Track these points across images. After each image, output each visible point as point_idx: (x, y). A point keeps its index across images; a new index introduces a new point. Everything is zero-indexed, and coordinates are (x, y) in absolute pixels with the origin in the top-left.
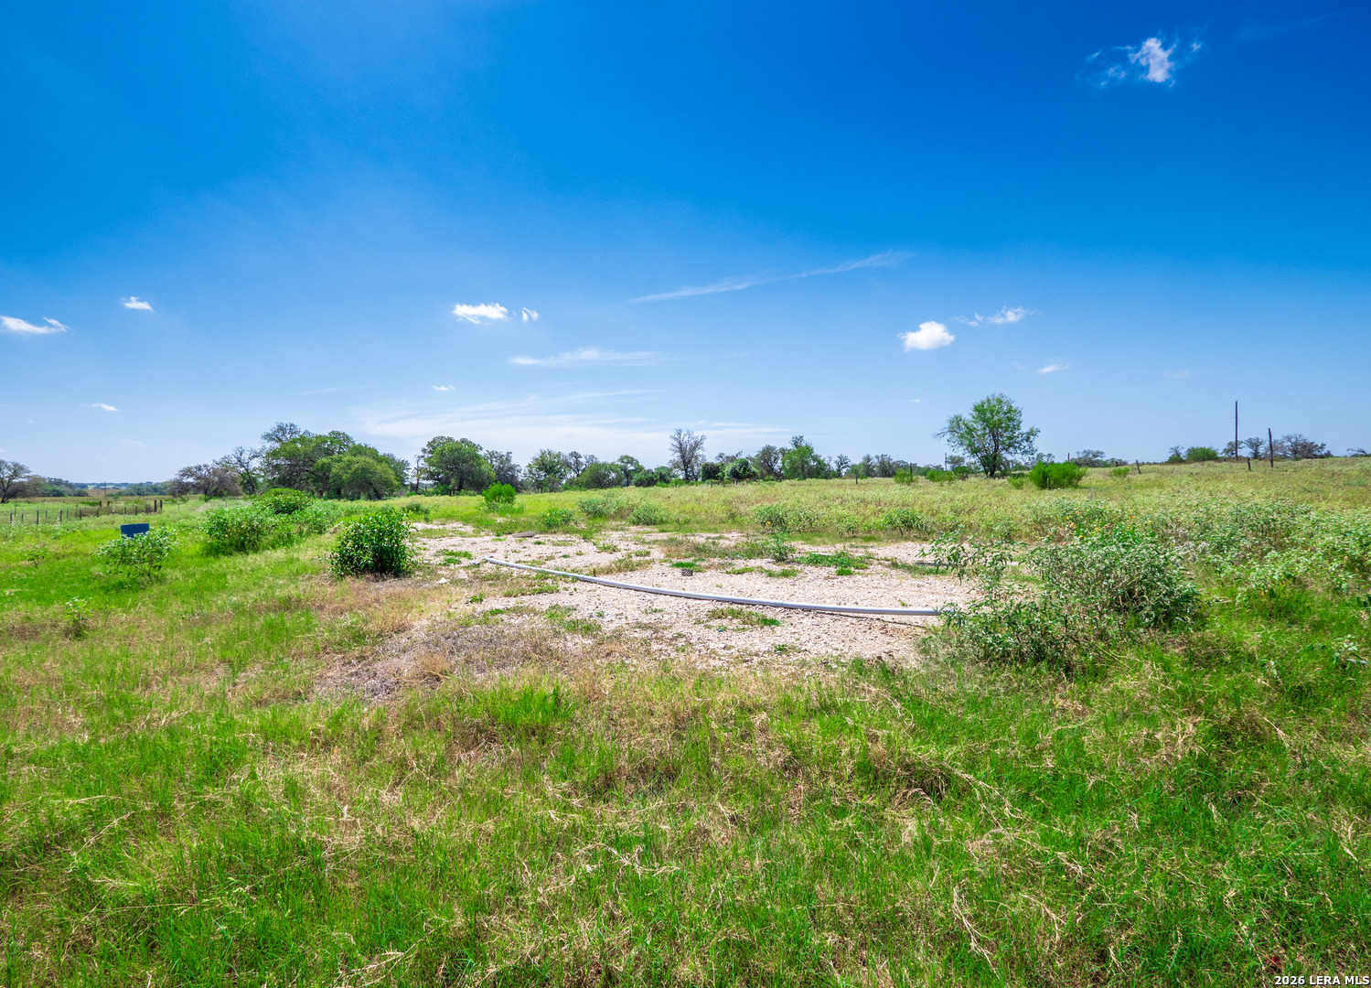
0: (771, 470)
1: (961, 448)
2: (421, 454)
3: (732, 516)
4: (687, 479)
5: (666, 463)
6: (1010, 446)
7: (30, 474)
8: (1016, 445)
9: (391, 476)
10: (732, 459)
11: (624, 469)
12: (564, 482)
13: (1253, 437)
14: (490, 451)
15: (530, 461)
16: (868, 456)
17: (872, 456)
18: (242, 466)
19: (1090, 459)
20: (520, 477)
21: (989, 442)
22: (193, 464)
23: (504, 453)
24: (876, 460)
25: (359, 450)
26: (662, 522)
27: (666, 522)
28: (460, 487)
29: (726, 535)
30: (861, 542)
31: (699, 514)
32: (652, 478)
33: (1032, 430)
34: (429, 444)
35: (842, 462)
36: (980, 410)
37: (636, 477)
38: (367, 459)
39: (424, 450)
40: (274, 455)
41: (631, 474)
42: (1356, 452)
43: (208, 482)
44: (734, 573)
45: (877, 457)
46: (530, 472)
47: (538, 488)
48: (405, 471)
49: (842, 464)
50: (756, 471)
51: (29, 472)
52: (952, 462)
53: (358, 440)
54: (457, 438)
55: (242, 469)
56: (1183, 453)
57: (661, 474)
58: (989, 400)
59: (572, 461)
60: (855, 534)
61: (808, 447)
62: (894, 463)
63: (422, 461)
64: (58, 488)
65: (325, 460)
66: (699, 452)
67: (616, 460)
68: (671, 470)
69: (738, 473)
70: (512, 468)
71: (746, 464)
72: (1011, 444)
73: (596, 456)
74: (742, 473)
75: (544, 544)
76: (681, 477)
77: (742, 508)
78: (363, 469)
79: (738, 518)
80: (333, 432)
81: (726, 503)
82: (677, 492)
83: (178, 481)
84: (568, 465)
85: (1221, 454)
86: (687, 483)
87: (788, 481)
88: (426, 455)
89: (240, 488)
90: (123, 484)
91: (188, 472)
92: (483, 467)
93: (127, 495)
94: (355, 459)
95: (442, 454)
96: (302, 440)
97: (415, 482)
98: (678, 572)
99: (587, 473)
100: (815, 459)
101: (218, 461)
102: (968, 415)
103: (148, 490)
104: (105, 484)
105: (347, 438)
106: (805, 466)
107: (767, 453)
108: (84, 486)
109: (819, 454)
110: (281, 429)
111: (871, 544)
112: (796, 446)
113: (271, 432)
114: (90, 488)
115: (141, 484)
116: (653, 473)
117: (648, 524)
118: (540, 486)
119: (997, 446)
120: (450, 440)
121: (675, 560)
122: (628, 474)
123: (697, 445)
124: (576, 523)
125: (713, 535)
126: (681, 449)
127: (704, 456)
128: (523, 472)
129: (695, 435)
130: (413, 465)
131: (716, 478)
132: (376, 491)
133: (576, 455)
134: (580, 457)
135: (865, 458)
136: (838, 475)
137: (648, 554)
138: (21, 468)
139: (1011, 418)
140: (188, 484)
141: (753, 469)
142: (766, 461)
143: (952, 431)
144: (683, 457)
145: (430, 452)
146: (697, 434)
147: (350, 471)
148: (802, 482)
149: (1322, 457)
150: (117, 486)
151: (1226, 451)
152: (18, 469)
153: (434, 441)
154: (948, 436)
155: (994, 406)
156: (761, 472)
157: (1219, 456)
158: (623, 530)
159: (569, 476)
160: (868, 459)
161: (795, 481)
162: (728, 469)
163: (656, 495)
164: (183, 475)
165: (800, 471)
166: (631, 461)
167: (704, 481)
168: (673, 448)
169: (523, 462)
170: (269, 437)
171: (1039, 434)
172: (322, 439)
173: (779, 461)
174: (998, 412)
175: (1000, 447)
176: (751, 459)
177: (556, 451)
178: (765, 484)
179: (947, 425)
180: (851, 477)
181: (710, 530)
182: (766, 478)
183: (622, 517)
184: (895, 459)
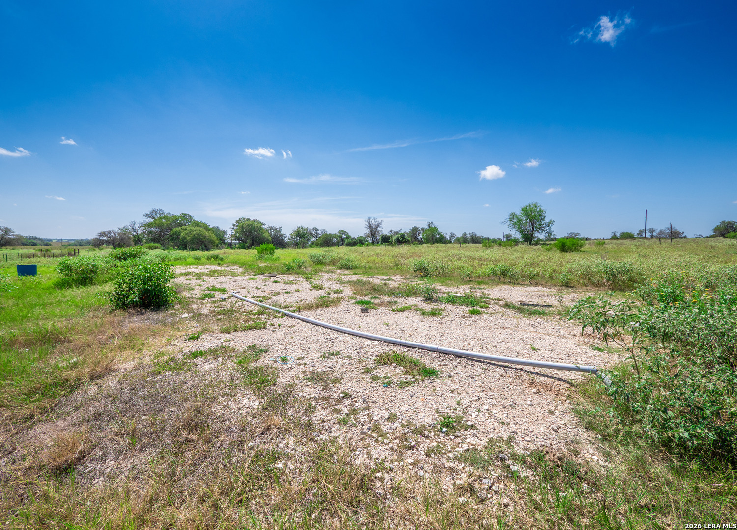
0: (416, 239)
1: (515, 230)
2: (233, 227)
3: (397, 265)
4: (373, 243)
5: (362, 235)
6: (540, 229)
7: (15, 234)
8: (543, 228)
9: (214, 238)
10: (397, 233)
11: (341, 237)
12: (309, 243)
13: (651, 228)
14: (270, 226)
15: (292, 232)
16: (465, 233)
17: (467, 233)
18: (134, 231)
19: (573, 237)
20: (286, 240)
21: (528, 227)
22: (106, 230)
23: (278, 227)
24: (469, 235)
25: (197, 224)
26: (356, 268)
27: (358, 268)
28: (252, 245)
29: (392, 278)
30: (476, 285)
31: (378, 263)
32: (355, 242)
33: (551, 221)
34: (237, 222)
35: (452, 235)
36: (525, 211)
37: (347, 241)
38: (201, 229)
39: (234, 225)
40: (149, 226)
41: (344, 240)
42: (698, 236)
43: (114, 239)
44: (398, 311)
45: (470, 234)
46: (292, 238)
47: (296, 246)
48: (225, 236)
49: (452, 237)
50: (409, 239)
51: (14, 232)
52: (506, 237)
53: (197, 218)
54: (252, 219)
55: (135, 233)
56: (618, 235)
57: (360, 240)
58: (530, 205)
59: (314, 232)
60: (471, 279)
61: (435, 228)
62: (478, 237)
63: (233, 231)
64: (34, 241)
65: (178, 229)
66: (379, 229)
67: (337, 232)
68: (365, 238)
69: (400, 240)
70: (282, 235)
71: (404, 235)
72: (540, 228)
73: (326, 230)
74: (402, 240)
75: (279, 282)
76: (370, 242)
77: (402, 260)
78: (198, 234)
79: (400, 267)
80: (182, 214)
81: (394, 257)
82: (367, 250)
83: (98, 239)
84: (312, 234)
85: (636, 235)
86: (373, 245)
87: (426, 245)
88: (235, 228)
89: (132, 243)
90: (72, 240)
91: (103, 234)
92: (265, 234)
93: (73, 246)
94: (194, 229)
95: (242, 228)
96: (165, 218)
97: (230, 242)
98: (358, 308)
99: (321, 239)
100: (439, 234)
101: (121, 228)
102: (518, 213)
103: (85, 243)
104: (61, 240)
105: (191, 217)
106: (434, 237)
107: (415, 230)
108: (51, 240)
109: (441, 231)
110: (155, 211)
111: (483, 286)
112: (430, 227)
113: (149, 213)
114: (54, 241)
115: (82, 240)
116: (355, 239)
117: (348, 269)
118: (296, 245)
119: (533, 229)
120: (248, 220)
121: (359, 298)
122: (343, 240)
123: (379, 225)
124: (306, 268)
125: (385, 278)
126: (370, 227)
127: (382, 231)
128: (288, 237)
129: (378, 220)
130: (229, 233)
131: (388, 243)
132: (206, 246)
133: (316, 229)
134: (318, 230)
135: (463, 234)
136: (450, 242)
137: (341, 292)
138: (9, 230)
139: (540, 215)
140: (104, 240)
141: (408, 238)
142: (414, 234)
143: (510, 221)
144: (371, 231)
145: (237, 226)
146: (379, 220)
147: (191, 235)
148: (433, 245)
149: (682, 238)
150: (69, 241)
151: (638, 234)
152: (7, 231)
153: (239, 220)
154: (508, 223)
155: (532, 208)
156: (412, 240)
157: (635, 236)
158: (332, 272)
159: (312, 240)
160: (465, 234)
161: (429, 245)
162: (394, 238)
163: (356, 251)
164: (100, 235)
165: (431, 240)
166: (345, 233)
167: (382, 244)
168: (366, 226)
169: (288, 232)
170: (147, 216)
171: (554, 223)
172: (176, 218)
173: (421, 235)
174: (534, 212)
175: (535, 229)
176: (406, 233)
177: (305, 227)
178: (413, 246)
179: (508, 217)
180: (457, 243)
181: (383, 274)
182: (414, 243)
183: (334, 265)
184: (478, 235)
